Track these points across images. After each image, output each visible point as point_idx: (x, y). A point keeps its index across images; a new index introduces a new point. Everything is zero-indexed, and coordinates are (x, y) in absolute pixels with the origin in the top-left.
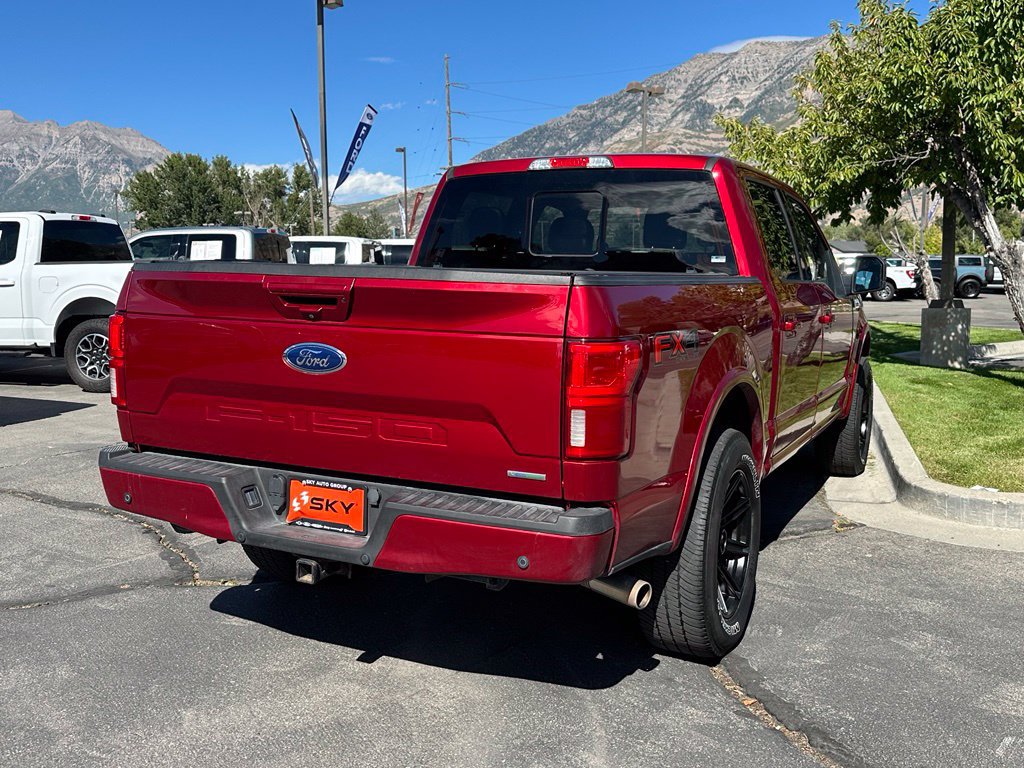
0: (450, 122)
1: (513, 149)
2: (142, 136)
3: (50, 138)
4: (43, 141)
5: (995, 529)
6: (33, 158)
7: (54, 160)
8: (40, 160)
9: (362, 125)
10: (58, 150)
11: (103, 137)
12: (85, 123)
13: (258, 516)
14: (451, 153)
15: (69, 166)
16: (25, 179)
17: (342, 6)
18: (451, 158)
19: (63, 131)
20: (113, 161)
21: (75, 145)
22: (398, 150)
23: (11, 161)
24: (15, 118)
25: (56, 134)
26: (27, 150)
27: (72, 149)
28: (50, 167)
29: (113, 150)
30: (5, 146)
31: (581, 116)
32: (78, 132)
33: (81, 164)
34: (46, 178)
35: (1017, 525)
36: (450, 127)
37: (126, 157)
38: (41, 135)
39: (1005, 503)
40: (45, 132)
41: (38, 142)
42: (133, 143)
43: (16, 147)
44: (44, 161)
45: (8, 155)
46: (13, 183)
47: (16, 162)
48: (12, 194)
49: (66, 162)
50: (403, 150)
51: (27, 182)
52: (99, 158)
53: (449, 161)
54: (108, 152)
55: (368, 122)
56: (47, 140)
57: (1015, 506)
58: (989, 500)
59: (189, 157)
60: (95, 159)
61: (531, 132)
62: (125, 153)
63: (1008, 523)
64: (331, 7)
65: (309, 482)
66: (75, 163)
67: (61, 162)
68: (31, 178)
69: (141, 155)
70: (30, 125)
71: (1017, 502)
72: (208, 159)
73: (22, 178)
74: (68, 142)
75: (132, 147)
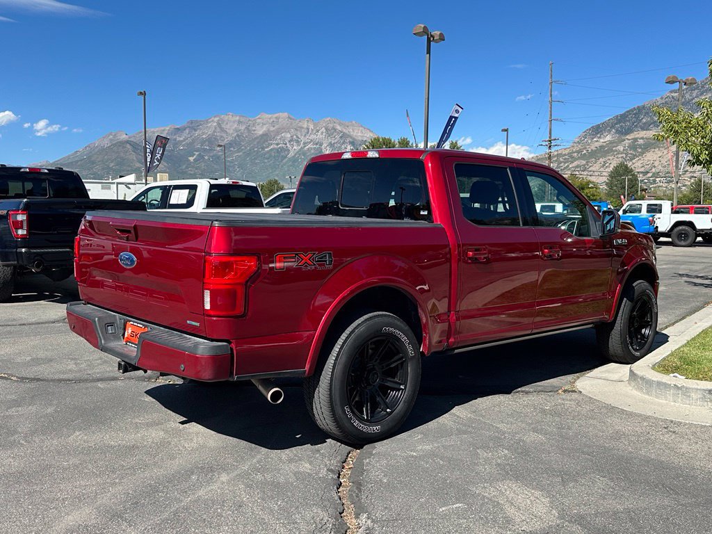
0: (551, 108)
1: (616, 124)
2: (362, 126)
3: (308, 129)
4: (304, 131)
5: (672, 403)
6: (298, 142)
7: (310, 143)
8: (302, 143)
9: (451, 117)
10: (313, 137)
11: (339, 128)
12: (328, 119)
13: (112, 338)
14: (551, 130)
15: (318, 146)
16: (293, 155)
17: (444, 40)
18: (550, 134)
19: (315, 125)
20: (344, 143)
21: (322, 133)
22: (503, 130)
23: (286, 144)
24: (289, 117)
25: (311, 127)
26: (295, 137)
27: (320, 136)
28: (307, 147)
29: (344, 136)
30: (283, 135)
31: (673, 97)
32: (324, 125)
33: (325, 145)
34: (304, 154)
35: (688, 402)
36: (551, 112)
37: (351, 140)
38: (303, 128)
39: (680, 386)
40: (305, 126)
41: (301, 132)
42: (356, 131)
43: (289, 135)
44: (304, 143)
45: (284, 140)
46: (286, 157)
47: (288, 145)
48: (285, 164)
49: (316, 144)
50: (506, 130)
51: (293, 156)
52: (336, 141)
53: (549, 135)
54: (341, 137)
55: (456, 115)
56: (306, 131)
57: (687, 388)
58: (669, 383)
59: (384, 139)
60: (333, 142)
61: (632, 110)
62: (351, 137)
63: (682, 400)
64: (437, 41)
65: (132, 323)
66: (321, 145)
67: (314, 144)
68: (296, 154)
69: (360, 139)
70: (297, 122)
71: (688, 386)
72: (395, 139)
73: (291, 154)
74: (318, 131)
75: (355, 134)
